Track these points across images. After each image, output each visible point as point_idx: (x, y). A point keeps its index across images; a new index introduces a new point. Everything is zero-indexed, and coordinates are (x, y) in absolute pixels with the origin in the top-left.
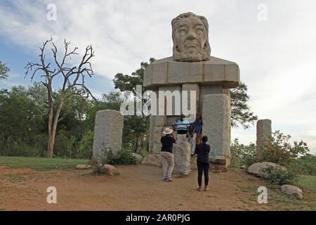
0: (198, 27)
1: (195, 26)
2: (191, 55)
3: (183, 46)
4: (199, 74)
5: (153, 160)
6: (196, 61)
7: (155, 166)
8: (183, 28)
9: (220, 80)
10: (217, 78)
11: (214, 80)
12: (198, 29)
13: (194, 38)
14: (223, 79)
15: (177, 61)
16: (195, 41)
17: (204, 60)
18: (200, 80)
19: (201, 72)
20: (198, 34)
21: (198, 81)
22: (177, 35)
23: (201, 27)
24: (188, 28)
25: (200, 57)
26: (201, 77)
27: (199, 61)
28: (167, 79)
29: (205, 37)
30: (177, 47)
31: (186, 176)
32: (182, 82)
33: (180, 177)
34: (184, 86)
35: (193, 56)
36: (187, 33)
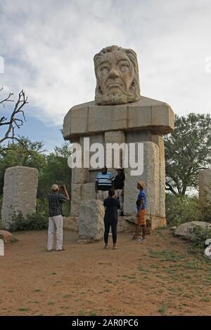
0: (122, 62)
1: (119, 61)
2: (113, 97)
3: (105, 87)
4: (123, 119)
5: (71, 223)
6: (120, 104)
7: (72, 230)
8: (105, 65)
9: (146, 125)
10: (142, 122)
11: (139, 125)
12: (123, 65)
13: (117, 77)
14: (150, 124)
15: (99, 104)
16: (118, 80)
17: (130, 102)
18: (124, 126)
19: (125, 117)
20: (122, 72)
21: (121, 127)
22: (99, 74)
23: (125, 62)
24: (110, 64)
25: (124, 98)
26: (125, 122)
27: (124, 103)
28: (87, 127)
29: (130, 74)
30: (100, 88)
31: (98, 241)
32: (103, 129)
33: (90, 243)
34: (106, 134)
35: (116, 98)
36: (109, 70)
